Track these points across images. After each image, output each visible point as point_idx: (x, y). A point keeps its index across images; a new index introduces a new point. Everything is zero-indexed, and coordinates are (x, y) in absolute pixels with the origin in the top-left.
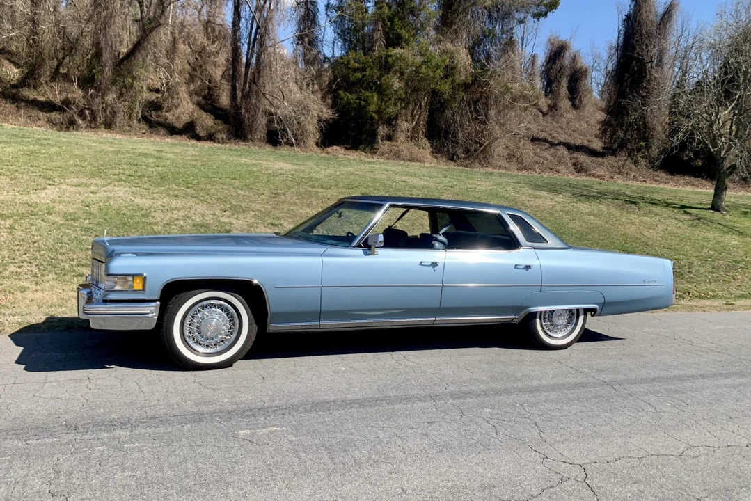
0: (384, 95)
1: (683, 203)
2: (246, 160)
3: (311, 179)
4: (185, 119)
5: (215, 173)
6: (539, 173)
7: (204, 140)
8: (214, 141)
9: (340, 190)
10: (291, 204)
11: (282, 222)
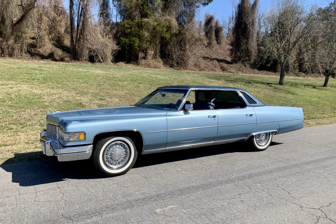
0: (141, 39)
1: (268, 82)
2: (82, 70)
3: (114, 77)
4: (48, 51)
5: (69, 76)
6: (208, 72)
7: (59, 61)
8: (64, 61)
9: (128, 82)
10: (107, 89)
11: (105, 98)
